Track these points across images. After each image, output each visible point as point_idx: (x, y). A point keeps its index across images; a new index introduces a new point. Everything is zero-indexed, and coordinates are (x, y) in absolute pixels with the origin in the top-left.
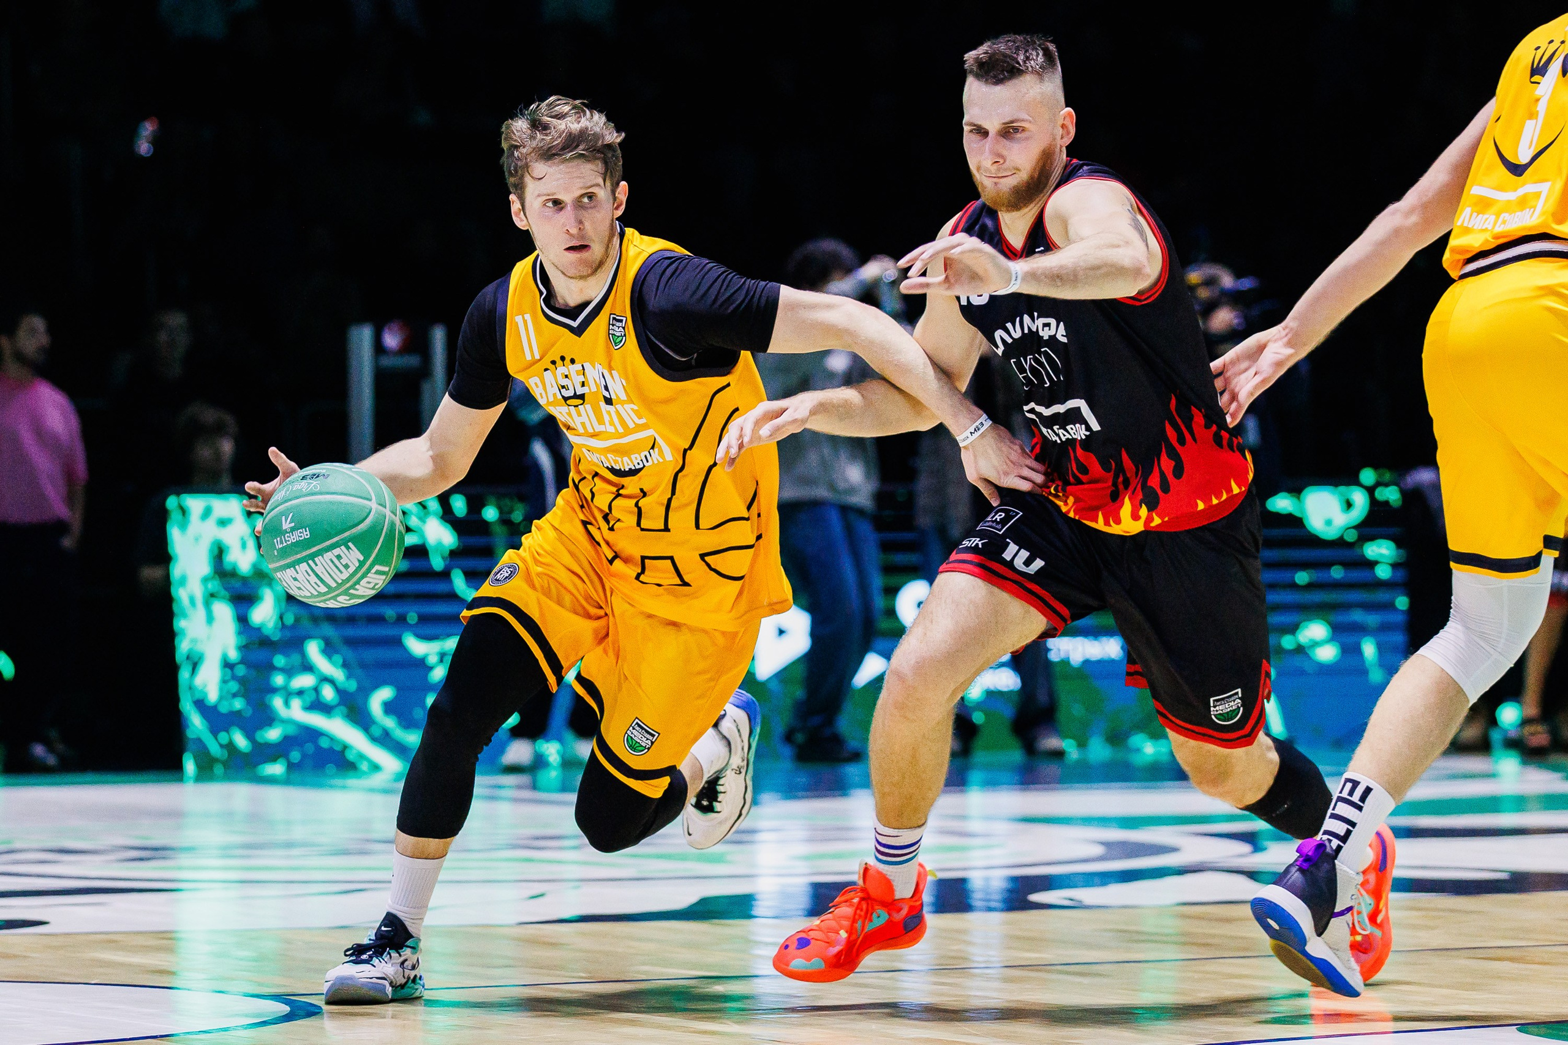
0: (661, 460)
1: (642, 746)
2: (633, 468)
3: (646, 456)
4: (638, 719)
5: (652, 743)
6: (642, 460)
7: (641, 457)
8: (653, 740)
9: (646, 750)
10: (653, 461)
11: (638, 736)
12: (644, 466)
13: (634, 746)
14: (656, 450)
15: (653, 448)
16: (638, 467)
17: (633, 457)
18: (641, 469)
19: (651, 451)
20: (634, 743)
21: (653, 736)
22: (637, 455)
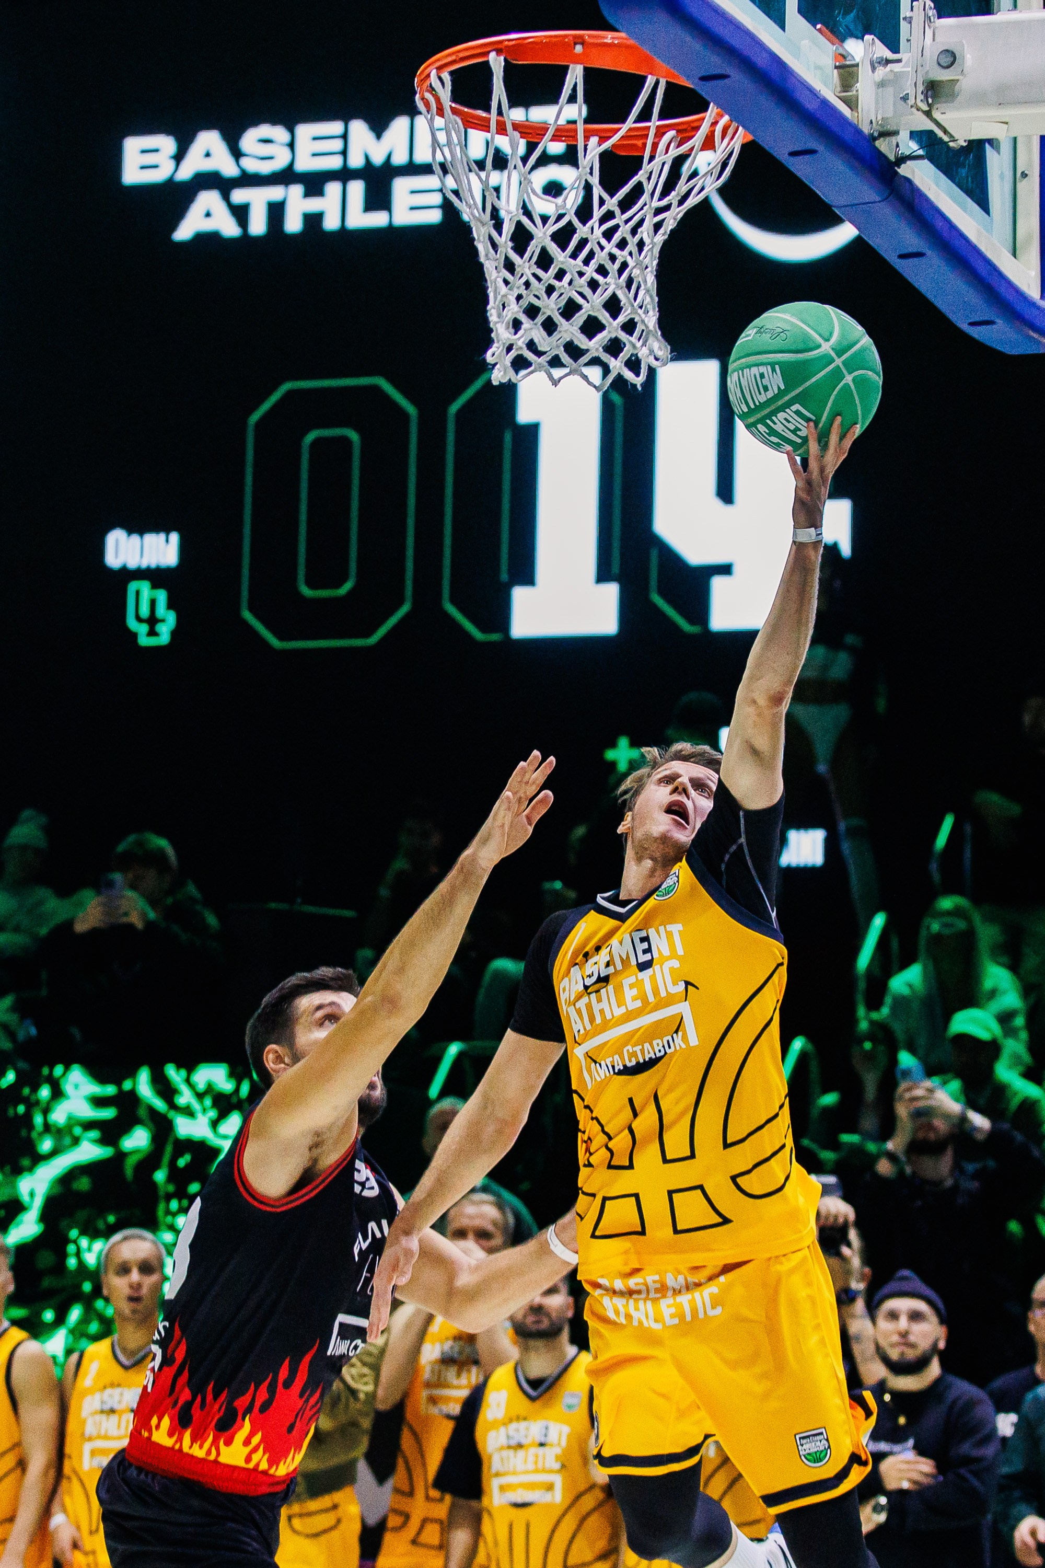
0: (684, 1046)
1: (822, 1451)
2: (654, 1057)
3: (668, 1042)
4: (798, 1434)
5: (827, 1440)
6: (664, 1046)
7: (663, 1043)
8: (826, 1437)
9: (829, 1450)
10: (675, 1047)
11: (810, 1447)
12: (666, 1053)
13: (817, 1458)
14: (680, 1033)
15: (676, 1032)
16: (658, 1055)
17: (655, 1042)
18: (662, 1057)
19: (675, 1035)
20: (815, 1455)
21: (822, 1433)
22: (659, 1041)
